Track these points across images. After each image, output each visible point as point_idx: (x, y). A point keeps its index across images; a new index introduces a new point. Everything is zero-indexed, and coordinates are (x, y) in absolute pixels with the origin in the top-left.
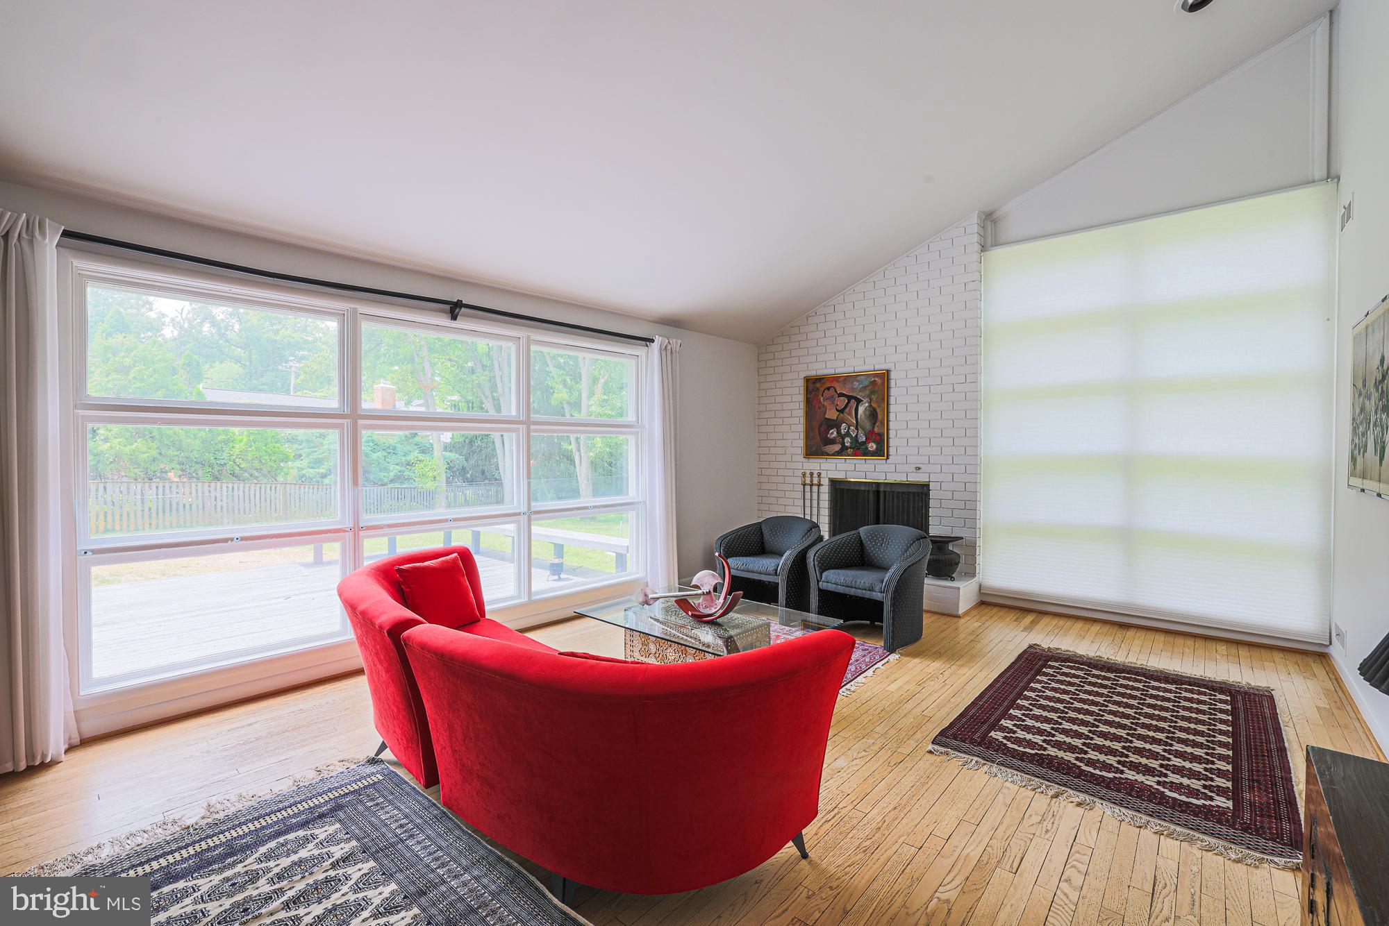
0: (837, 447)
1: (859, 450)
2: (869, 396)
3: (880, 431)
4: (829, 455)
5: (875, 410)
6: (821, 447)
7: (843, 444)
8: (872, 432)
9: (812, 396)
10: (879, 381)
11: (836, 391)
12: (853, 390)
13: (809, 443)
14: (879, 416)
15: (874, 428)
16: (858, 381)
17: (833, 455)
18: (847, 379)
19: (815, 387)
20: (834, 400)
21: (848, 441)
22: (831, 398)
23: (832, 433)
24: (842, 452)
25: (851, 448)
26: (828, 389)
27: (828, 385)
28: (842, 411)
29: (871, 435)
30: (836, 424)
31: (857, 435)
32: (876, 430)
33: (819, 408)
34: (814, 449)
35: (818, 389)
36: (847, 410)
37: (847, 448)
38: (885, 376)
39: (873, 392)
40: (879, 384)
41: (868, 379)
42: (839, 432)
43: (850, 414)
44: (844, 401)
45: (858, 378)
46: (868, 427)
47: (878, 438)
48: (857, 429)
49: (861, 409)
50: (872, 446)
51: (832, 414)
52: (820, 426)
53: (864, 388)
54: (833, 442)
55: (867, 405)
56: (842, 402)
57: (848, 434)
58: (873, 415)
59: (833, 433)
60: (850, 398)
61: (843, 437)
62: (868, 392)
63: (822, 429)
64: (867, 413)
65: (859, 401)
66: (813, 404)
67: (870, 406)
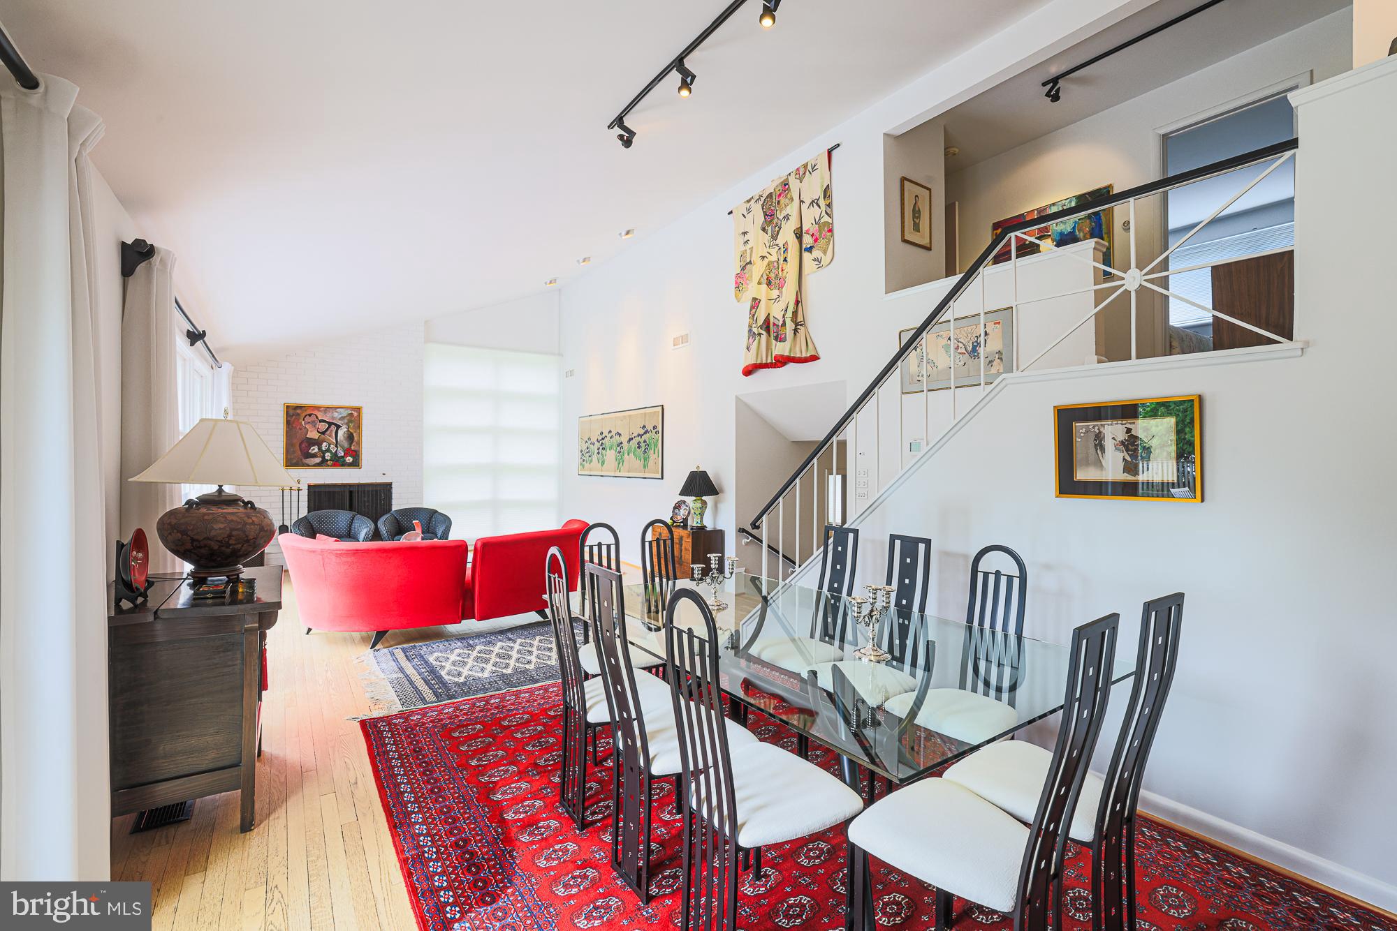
0: (318, 460)
1: (338, 462)
2: (347, 424)
3: (356, 449)
4: (309, 466)
5: (352, 434)
6: (301, 460)
7: (323, 457)
8: (349, 449)
9: (292, 419)
10: (355, 414)
11: (317, 418)
12: (333, 418)
13: (289, 457)
14: (356, 439)
15: (351, 446)
16: (337, 412)
17: (314, 466)
18: (327, 409)
19: (294, 414)
20: (316, 424)
21: (328, 456)
22: (313, 423)
23: (313, 450)
24: (323, 463)
25: (330, 460)
26: (310, 415)
27: (309, 412)
28: (323, 433)
29: (348, 452)
30: (318, 443)
31: (336, 451)
32: (353, 448)
33: (301, 429)
34: (295, 461)
35: (298, 415)
36: (328, 432)
37: (327, 461)
38: (358, 410)
39: (350, 421)
40: (354, 417)
41: (346, 412)
42: (320, 449)
43: (331, 436)
44: (325, 426)
45: (338, 410)
46: (346, 445)
47: (354, 453)
48: (336, 446)
49: (341, 433)
50: (349, 459)
51: (313, 434)
52: (300, 445)
53: (342, 418)
54: (314, 456)
55: (346, 430)
56: (323, 426)
57: (328, 450)
58: (350, 437)
59: (315, 449)
60: (330, 424)
61: (324, 453)
62: (346, 421)
63: (303, 446)
64: (346, 435)
65: (338, 427)
66: (294, 426)
67: (348, 431)
